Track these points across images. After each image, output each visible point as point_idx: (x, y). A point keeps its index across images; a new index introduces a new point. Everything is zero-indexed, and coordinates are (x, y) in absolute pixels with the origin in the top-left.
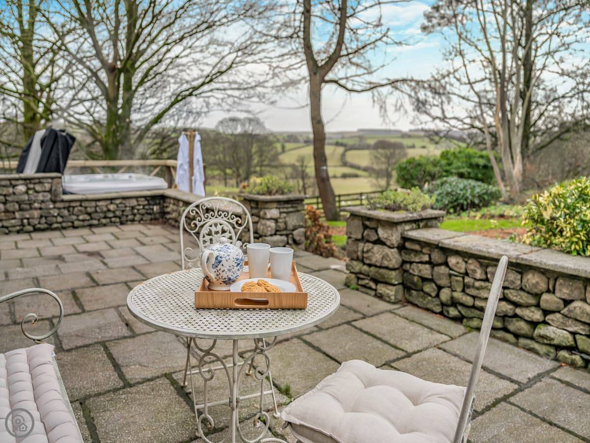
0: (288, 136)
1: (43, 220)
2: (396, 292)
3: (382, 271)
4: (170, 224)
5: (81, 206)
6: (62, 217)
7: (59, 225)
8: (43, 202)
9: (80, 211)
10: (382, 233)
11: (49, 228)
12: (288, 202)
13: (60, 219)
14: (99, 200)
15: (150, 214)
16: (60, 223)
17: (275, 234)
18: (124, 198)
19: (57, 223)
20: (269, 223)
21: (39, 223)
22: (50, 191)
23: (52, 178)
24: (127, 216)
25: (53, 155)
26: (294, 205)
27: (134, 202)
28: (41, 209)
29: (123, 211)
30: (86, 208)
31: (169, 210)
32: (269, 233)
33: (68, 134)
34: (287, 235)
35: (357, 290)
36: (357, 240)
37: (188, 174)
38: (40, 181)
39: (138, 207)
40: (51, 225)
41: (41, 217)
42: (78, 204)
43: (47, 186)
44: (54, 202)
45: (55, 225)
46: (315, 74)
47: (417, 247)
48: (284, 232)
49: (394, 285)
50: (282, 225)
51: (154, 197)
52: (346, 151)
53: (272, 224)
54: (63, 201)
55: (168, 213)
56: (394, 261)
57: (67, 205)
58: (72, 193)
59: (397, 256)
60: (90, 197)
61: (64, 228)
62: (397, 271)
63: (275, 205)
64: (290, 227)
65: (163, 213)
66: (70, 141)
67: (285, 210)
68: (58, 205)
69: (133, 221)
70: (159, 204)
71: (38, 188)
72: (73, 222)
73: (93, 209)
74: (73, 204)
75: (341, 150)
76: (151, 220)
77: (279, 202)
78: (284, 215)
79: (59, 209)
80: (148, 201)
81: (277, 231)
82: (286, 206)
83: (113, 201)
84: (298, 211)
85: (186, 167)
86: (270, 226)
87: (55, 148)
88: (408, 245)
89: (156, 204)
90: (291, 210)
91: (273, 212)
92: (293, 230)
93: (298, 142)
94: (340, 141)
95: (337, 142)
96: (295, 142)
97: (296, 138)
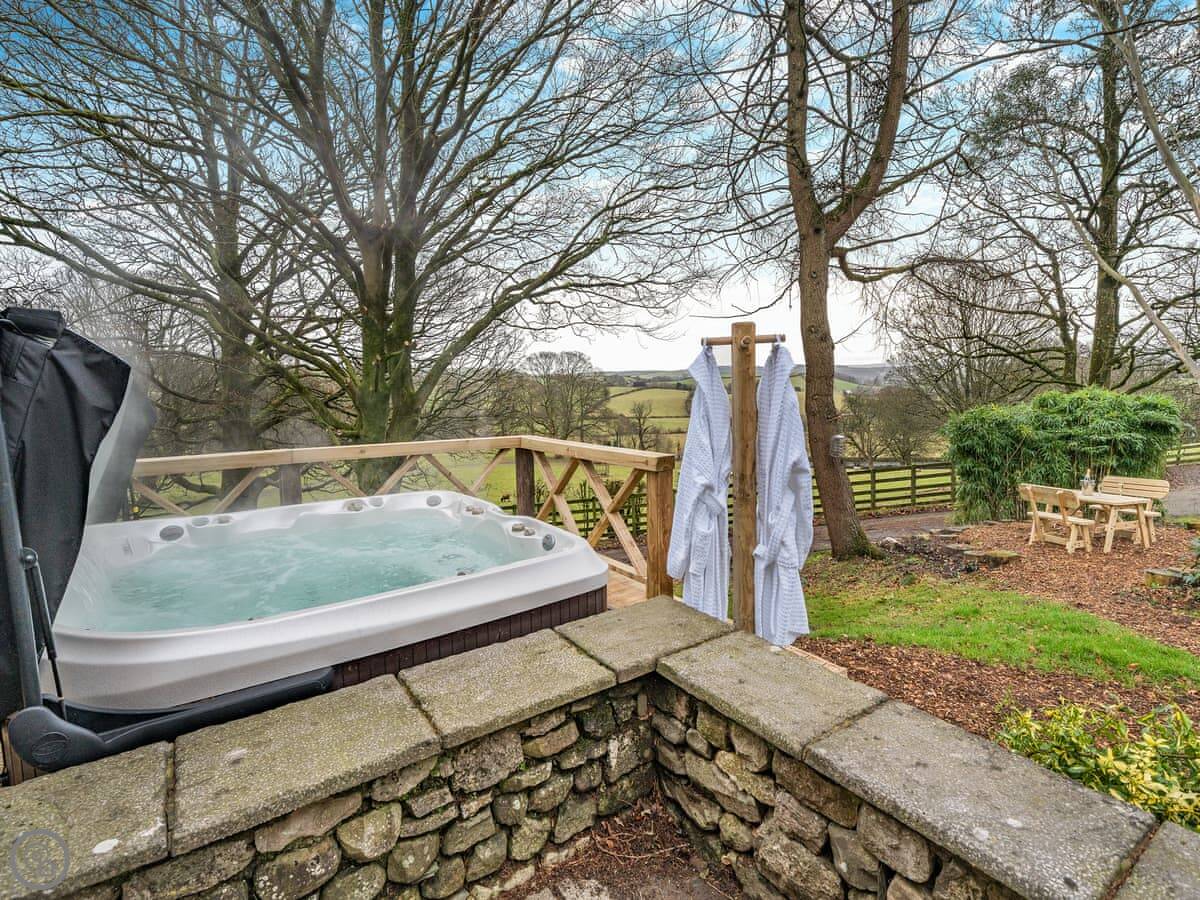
39: (529, 778)
46: (817, 231)
80: (580, 719)
89: (618, 729)
93: (624, 385)
94: (682, 382)
95: (679, 385)
96: (621, 385)
97: (622, 379)
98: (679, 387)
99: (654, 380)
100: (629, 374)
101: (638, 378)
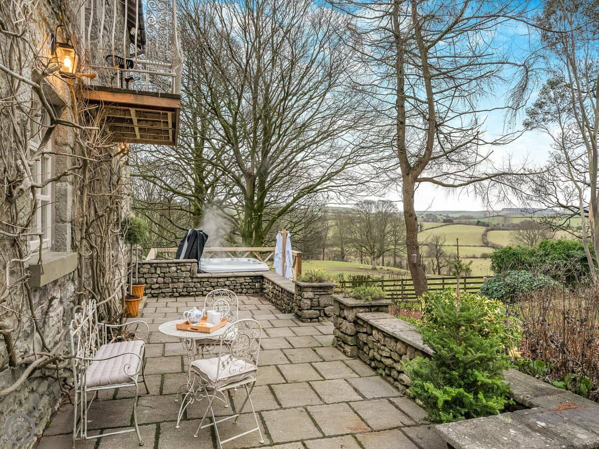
0: (427, 215)
1: (185, 290)
2: (352, 350)
3: (346, 336)
4: (265, 297)
5: (208, 281)
6: (196, 288)
7: (194, 293)
8: (185, 277)
9: (207, 284)
10: (346, 313)
11: (188, 295)
12: (320, 287)
13: (195, 290)
14: (220, 278)
15: (253, 289)
16: (195, 292)
17: (311, 309)
18: (236, 277)
19: (193, 292)
20: (306, 301)
21: (183, 291)
22: (190, 271)
23: (192, 263)
24: (237, 289)
25: (194, 247)
26: (325, 290)
27: (242, 280)
28: (184, 282)
29: (235, 286)
30: (211, 282)
31: (265, 286)
32: (306, 308)
33: (204, 233)
34: (319, 310)
35: (336, 347)
36: (337, 316)
37: (281, 262)
38: (184, 264)
39: (245, 284)
40: (189, 293)
41: (184, 287)
42: (206, 280)
43: (189, 268)
44: (192, 278)
45: (192, 293)
46: (408, 174)
47: (361, 323)
48: (317, 308)
49: (351, 346)
50: (316, 303)
51: (256, 277)
52: (488, 231)
53: (309, 302)
54: (197, 278)
55: (265, 289)
56: (350, 330)
57: (200, 280)
58: (204, 272)
59: (353, 328)
60: (214, 275)
61: (197, 295)
62: (353, 337)
63: (311, 290)
64: (322, 304)
65: (262, 289)
66: (205, 238)
67: (318, 293)
68: (195, 280)
69: (241, 293)
70: (260, 282)
71: (183, 269)
72: (203, 292)
73: (216, 284)
74: (203, 280)
75: (482, 229)
76: (253, 293)
77: (313, 287)
78: (318, 296)
79: (195, 282)
80: (252, 279)
81: (312, 307)
82: (319, 290)
83: (229, 279)
84: (329, 294)
85: (280, 256)
86: (306, 303)
87: (196, 242)
88: (358, 321)
89: (257, 282)
90: (323, 293)
91: (309, 294)
92: (325, 307)
93: (436, 221)
94: (482, 220)
95: (479, 222)
96: (433, 221)
97: (435, 217)
98: (478, 223)
99: (460, 218)
100: (440, 213)
101: (448, 217)
